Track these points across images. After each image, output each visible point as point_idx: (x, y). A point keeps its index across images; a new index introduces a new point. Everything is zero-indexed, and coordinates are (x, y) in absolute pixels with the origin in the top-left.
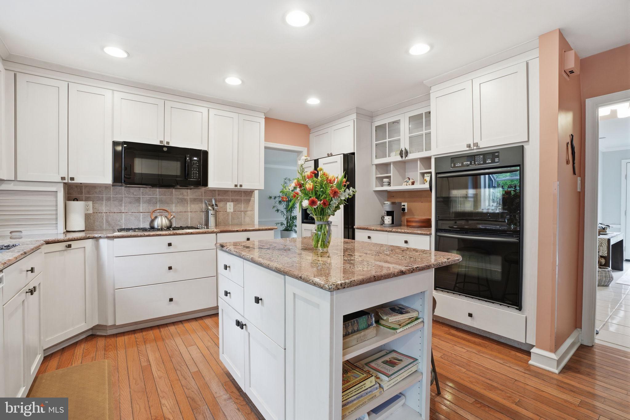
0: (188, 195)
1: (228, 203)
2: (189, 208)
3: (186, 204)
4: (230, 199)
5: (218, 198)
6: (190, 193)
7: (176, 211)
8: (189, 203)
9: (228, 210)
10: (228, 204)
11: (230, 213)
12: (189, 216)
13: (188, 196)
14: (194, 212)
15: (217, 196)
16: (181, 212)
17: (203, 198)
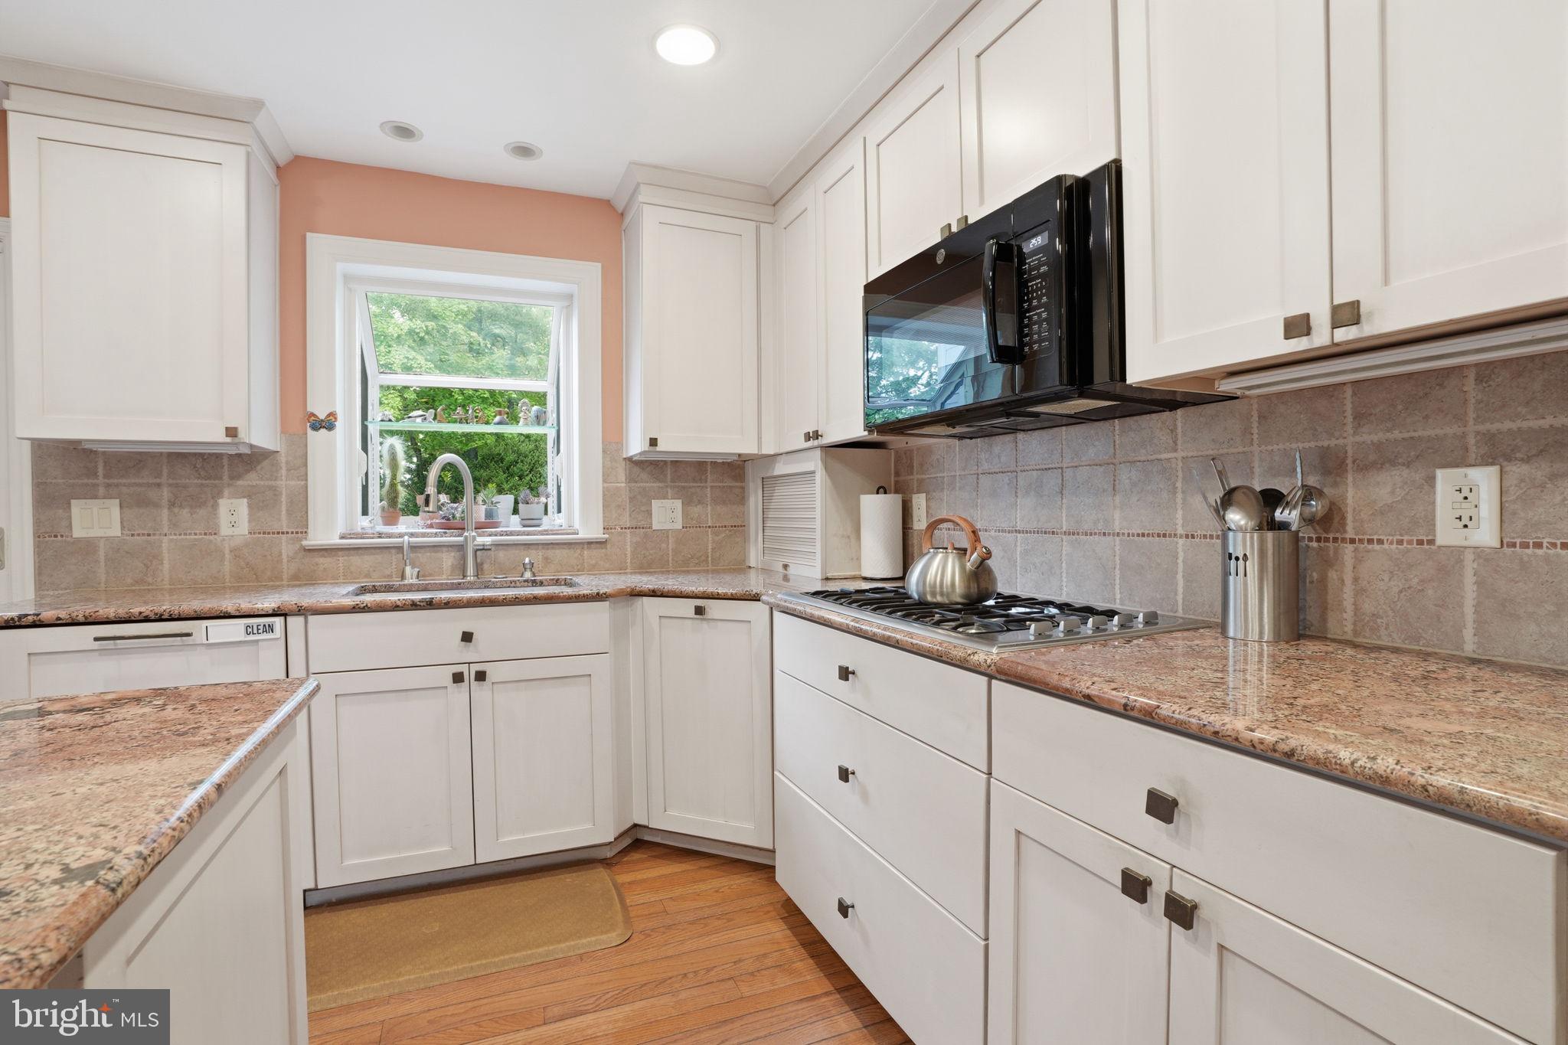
0: (1175, 442)
1: (1440, 474)
2: (1180, 514)
3: (1165, 495)
4: (1471, 440)
5: (1358, 439)
6: (1184, 434)
7: (1126, 532)
8: (1179, 484)
9: (1447, 534)
10: (1446, 480)
11: (1469, 556)
12: (1180, 561)
13: (1176, 451)
14: (1205, 536)
15: (1349, 429)
16: (1143, 535)
17: (1255, 448)
